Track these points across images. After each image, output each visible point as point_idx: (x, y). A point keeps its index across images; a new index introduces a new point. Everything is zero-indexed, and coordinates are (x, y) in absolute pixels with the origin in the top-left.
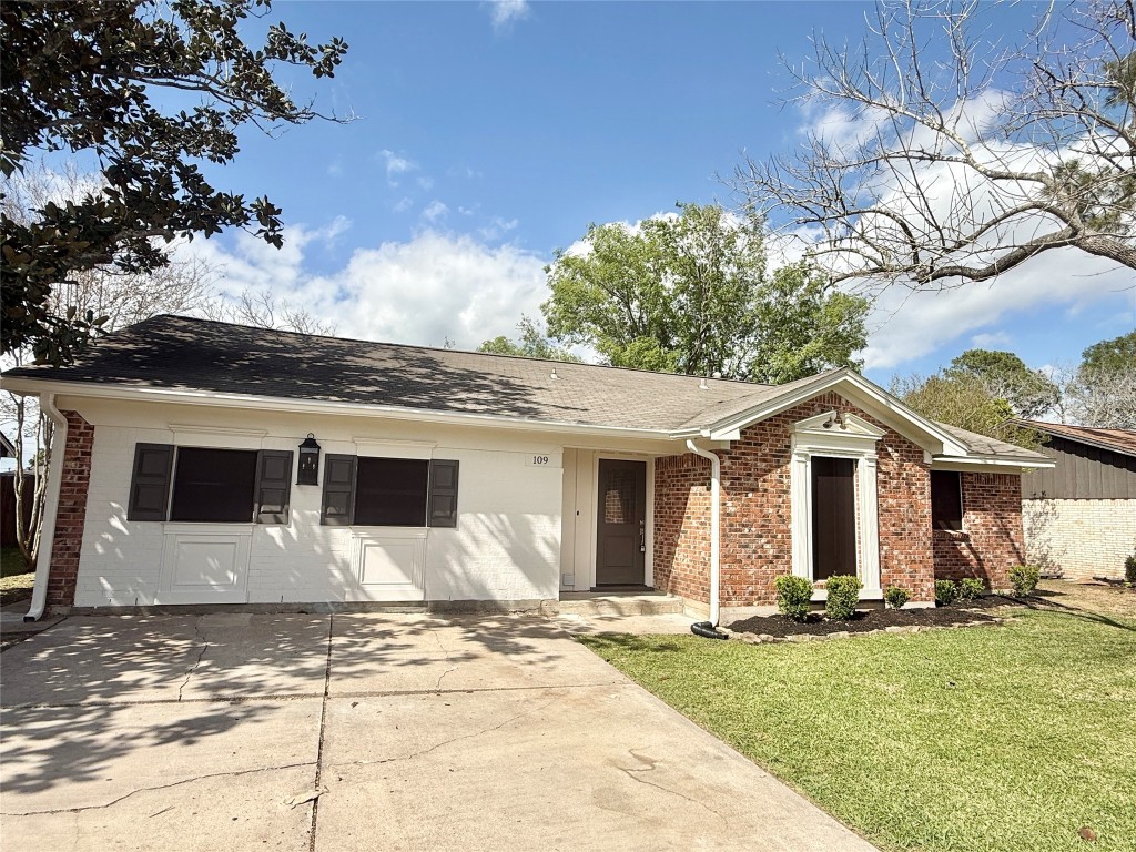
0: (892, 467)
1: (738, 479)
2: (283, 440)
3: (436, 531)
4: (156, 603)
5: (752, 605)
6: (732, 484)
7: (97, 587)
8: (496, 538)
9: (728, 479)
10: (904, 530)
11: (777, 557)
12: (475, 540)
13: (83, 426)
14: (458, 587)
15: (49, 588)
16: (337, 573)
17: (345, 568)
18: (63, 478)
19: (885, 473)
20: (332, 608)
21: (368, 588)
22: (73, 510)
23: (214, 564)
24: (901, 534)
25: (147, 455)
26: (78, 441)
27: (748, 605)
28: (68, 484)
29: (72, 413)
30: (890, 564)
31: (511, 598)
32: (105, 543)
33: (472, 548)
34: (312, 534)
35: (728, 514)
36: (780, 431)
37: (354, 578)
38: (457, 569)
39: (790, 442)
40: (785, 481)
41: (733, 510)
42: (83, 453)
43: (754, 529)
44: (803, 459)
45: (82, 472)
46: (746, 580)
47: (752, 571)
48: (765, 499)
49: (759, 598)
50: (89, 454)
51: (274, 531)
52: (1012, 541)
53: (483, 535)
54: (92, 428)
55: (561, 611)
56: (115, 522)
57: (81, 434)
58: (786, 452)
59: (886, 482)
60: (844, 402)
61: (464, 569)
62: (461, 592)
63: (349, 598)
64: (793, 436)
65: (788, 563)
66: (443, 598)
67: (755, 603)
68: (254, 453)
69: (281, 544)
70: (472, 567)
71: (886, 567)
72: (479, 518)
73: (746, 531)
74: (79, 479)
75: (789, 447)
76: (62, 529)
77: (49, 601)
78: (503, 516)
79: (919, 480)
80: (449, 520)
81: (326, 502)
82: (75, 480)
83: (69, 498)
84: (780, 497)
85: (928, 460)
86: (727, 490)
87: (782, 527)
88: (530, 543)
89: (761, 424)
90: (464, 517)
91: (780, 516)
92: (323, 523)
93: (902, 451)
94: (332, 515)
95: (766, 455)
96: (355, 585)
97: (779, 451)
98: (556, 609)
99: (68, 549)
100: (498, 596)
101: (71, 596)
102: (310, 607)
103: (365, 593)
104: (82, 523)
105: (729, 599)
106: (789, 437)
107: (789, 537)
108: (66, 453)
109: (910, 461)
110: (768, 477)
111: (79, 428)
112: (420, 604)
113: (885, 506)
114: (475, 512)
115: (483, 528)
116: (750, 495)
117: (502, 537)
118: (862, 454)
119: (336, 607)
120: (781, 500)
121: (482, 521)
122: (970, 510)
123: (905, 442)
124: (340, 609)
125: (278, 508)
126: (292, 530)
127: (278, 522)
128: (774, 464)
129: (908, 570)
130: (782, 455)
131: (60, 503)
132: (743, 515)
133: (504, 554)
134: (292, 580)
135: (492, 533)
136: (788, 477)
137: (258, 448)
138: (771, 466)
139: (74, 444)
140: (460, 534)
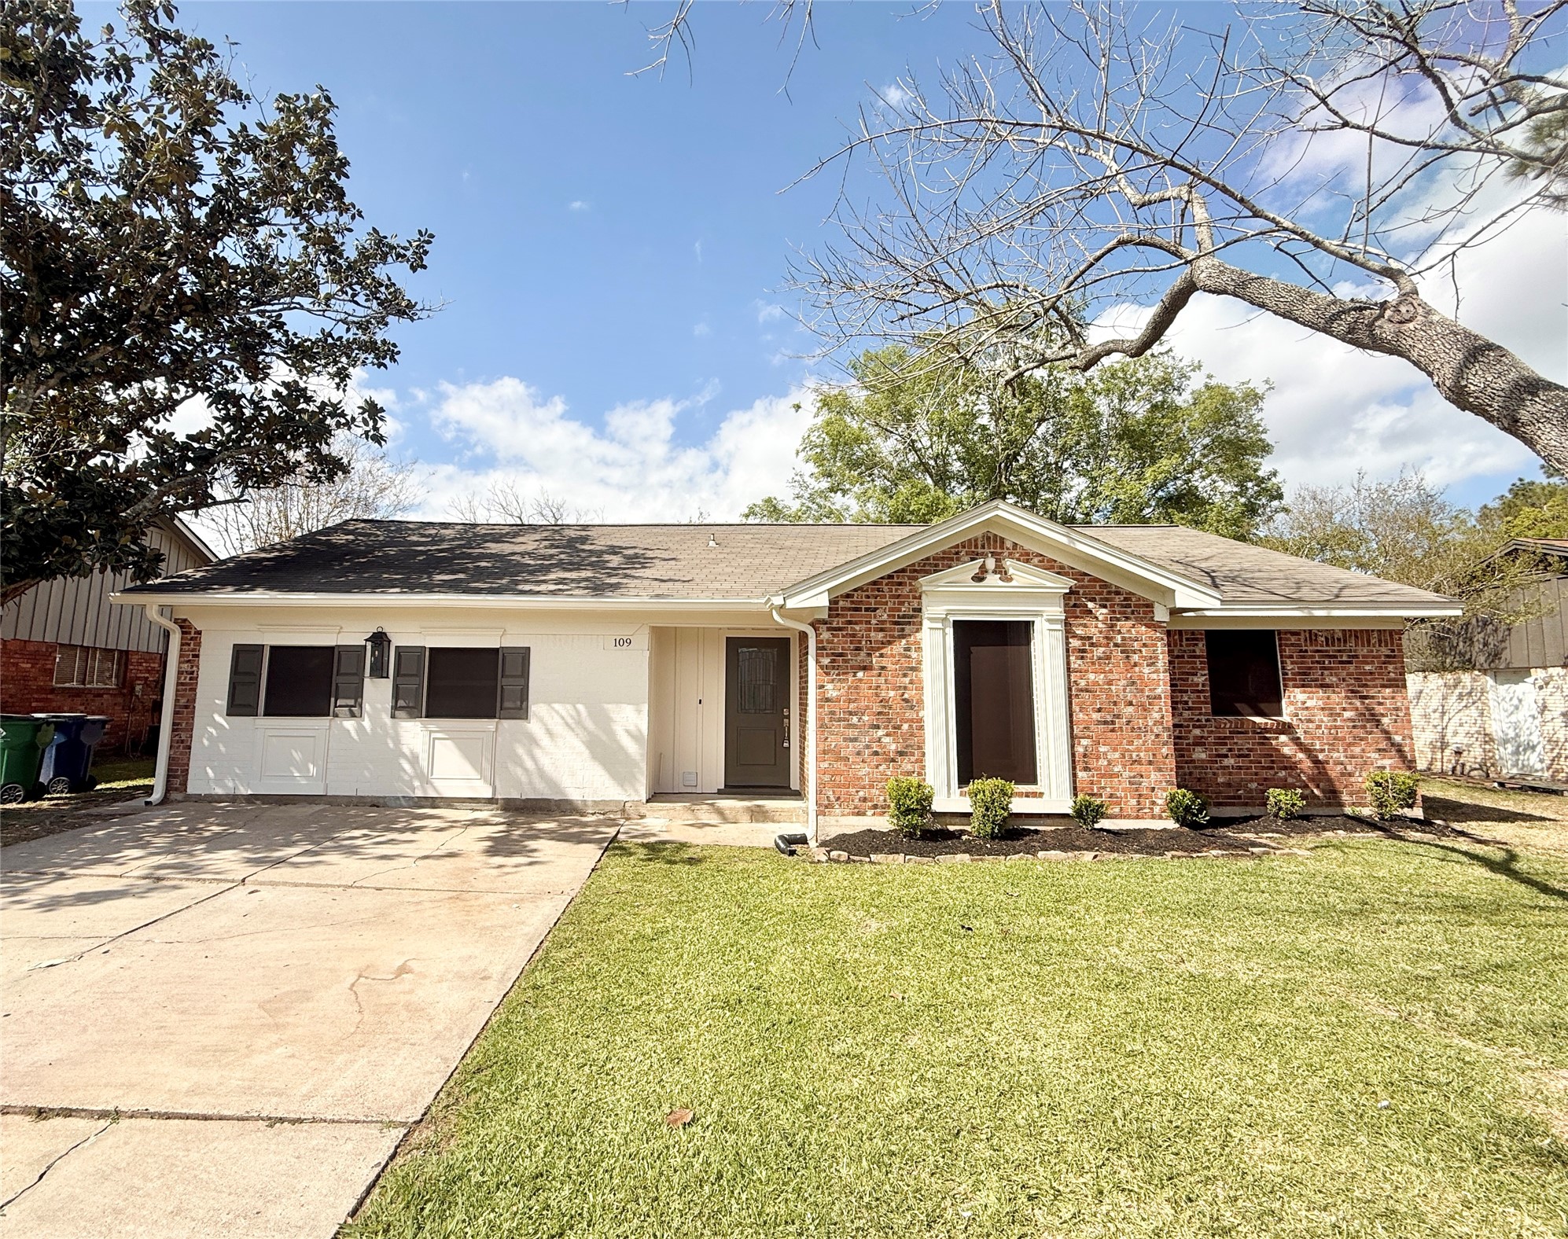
0: (1095, 628)
1: (841, 655)
2: (355, 636)
3: (506, 724)
4: (250, 792)
5: (864, 814)
6: (833, 661)
7: (203, 779)
8: (573, 730)
9: (828, 655)
10: (1118, 716)
11: (901, 754)
12: (549, 733)
13: (193, 631)
14: (530, 783)
15: (168, 776)
16: (406, 766)
17: (414, 760)
18: (179, 678)
19: (1082, 638)
20: (403, 802)
21: (436, 783)
22: (186, 707)
23: (297, 756)
24: (1113, 723)
25: (244, 656)
26: (189, 645)
27: (858, 814)
28: (183, 684)
29: (185, 620)
30: (1093, 764)
31: (589, 798)
32: (210, 737)
33: (545, 740)
34: (383, 726)
35: (828, 700)
36: (906, 590)
37: (422, 772)
38: (529, 764)
39: (920, 604)
40: (914, 655)
41: (835, 694)
42: (194, 656)
43: (866, 718)
44: (940, 625)
45: (192, 673)
46: (856, 782)
47: (864, 770)
48: (882, 679)
49: (875, 807)
50: (197, 656)
51: (350, 724)
52: (1387, 732)
53: (558, 728)
54: (199, 633)
55: (647, 814)
56: (218, 718)
57: (192, 639)
58: (916, 617)
59: (1084, 651)
60: (1008, 544)
61: (536, 764)
62: (534, 789)
63: (419, 793)
64: (924, 596)
65: (920, 761)
66: (515, 795)
67: (870, 812)
68: (330, 650)
69: (356, 737)
70: (545, 762)
71: (1086, 769)
72: (553, 708)
73: (855, 720)
74: (191, 679)
75: (920, 610)
76: (178, 724)
77: (169, 788)
78: (580, 707)
79: (1145, 645)
80: (520, 711)
81: (397, 694)
82: (187, 681)
83: (183, 696)
84: (905, 675)
85: (1161, 615)
86: (825, 670)
87: (909, 714)
88: (611, 734)
89: (874, 583)
90: (536, 708)
91: (906, 701)
92: (393, 716)
93: (1112, 606)
94: (402, 708)
95: (883, 622)
96: (426, 781)
97: (904, 617)
98: (643, 811)
99: (182, 742)
100: (574, 795)
101: (184, 784)
102: (381, 801)
103: (435, 788)
104: (193, 718)
105: (829, 806)
106: (920, 598)
107: (921, 728)
108: (181, 656)
109: (1127, 619)
110: (887, 651)
111: (190, 633)
112: (491, 801)
113: (1083, 683)
114: (549, 703)
115: (557, 719)
116: (860, 674)
117: (579, 731)
118: (1038, 614)
119: (406, 801)
120: (907, 680)
121: (557, 712)
122: (1295, 686)
123: (1118, 593)
124: (411, 803)
125: (352, 702)
126: (366, 723)
127: (353, 715)
128: (896, 634)
129: (1126, 774)
130: (907, 621)
131: (177, 700)
132: (850, 701)
133: (583, 748)
134: (367, 774)
135: (567, 724)
136: (919, 649)
137: (333, 644)
138: (892, 636)
139: (186, 648)
140: (533, 726)
